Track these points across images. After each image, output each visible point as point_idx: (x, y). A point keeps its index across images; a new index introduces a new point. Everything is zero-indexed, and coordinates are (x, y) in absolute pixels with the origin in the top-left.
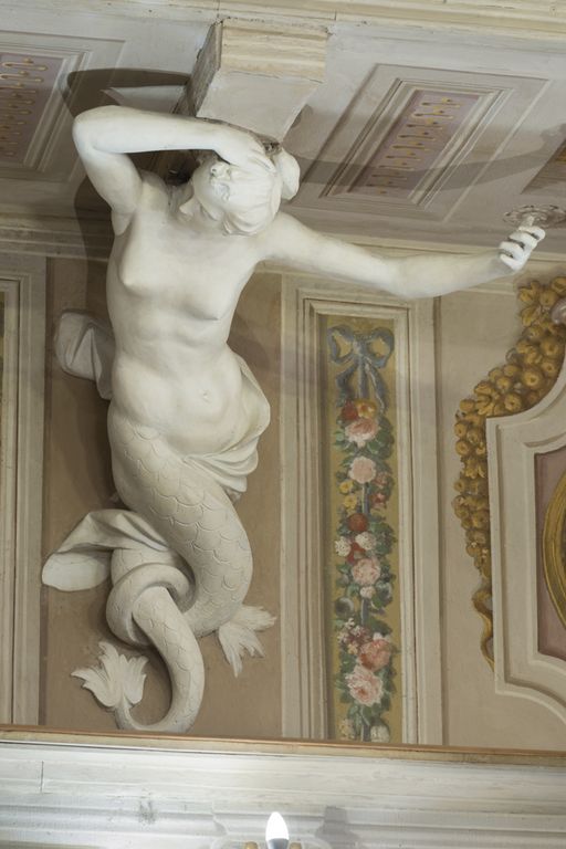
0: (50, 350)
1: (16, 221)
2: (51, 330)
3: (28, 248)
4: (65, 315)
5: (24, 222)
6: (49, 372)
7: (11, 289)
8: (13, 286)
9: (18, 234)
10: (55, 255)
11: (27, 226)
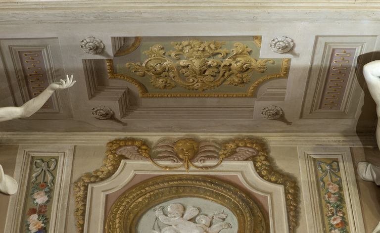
0: (356, 174)
1: (338, 138)
2: (356, 168)
3: (343, 145)
4: (359, 163)
5: (340, 138)
6: (357, 181)
7: (340, 158)
8: (341, 156)
9: (339, 141)
10: (352, 146)
11: (342, 139)
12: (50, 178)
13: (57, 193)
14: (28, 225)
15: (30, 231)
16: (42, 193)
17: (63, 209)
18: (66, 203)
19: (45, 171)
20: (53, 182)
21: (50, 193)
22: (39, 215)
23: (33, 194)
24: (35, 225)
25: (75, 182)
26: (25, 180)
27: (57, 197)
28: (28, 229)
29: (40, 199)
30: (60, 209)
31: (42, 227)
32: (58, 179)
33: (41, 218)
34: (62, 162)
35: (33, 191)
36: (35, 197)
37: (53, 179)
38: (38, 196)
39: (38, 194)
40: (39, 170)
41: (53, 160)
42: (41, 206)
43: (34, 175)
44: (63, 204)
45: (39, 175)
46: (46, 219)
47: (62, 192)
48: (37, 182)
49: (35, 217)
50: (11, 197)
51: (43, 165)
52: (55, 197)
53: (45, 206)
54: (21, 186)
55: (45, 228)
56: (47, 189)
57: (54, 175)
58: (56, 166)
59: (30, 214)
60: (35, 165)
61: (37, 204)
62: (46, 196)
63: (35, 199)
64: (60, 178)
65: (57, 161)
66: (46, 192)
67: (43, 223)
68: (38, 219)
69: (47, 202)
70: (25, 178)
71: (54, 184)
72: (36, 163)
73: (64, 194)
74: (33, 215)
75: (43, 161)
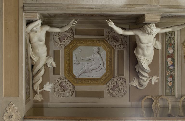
12: (173, 41)
13: (177, 48)
14: (168, 63)
15: (168, 65)
16: (171, 48)
17: (179, 56)
18: (180, 53)
19: (171, 38)
20: (174, 43)
21: (174, 48)
22: (171, 58)
23: (167, 49)
24: (170, 63)
25: (183, 43)
26: (163, 42)
27: (177, 50)
28: (168, 64)
29: (171, 51)
30: (178, 56)
31: (173, 63)
32: (176, 41)
33: (172, 59)
34: (177, 33)
35: (168, 47)
36: (168, 50)
37: (174, 42)
38: (170, 50)
39: (169, 49)
40: (168, 38)
41: (173, 32)
42: (171, 54)
43: (167, 40)
44: (179, 53)
45: (168, 40)
46: (174, 60)
47: (178, 48)
48: (168, 43)
49: (169, 59)
50: (159, 50)
51: (169, 35)
52: (176, 50)
53: (173, 54)
54: (162, 45)
55: (174, 64)
56: (172, 47)
57: (174, 40)
58: (174, 35)
59: (168, 58)
60: (167, 35)
61: (169, 53)
62: (173, 50)
63: (168, 51)
64: (177, 41)
65: (174, 33)
66: (172, 48)
67: (173, 62)
68: (171, 60)
69: (173, 52)
70: (163, 41)
71: (175, 44)
72: (167, 34)
73: (179, 49)
74: (169, 58)
75: (169, 33)
